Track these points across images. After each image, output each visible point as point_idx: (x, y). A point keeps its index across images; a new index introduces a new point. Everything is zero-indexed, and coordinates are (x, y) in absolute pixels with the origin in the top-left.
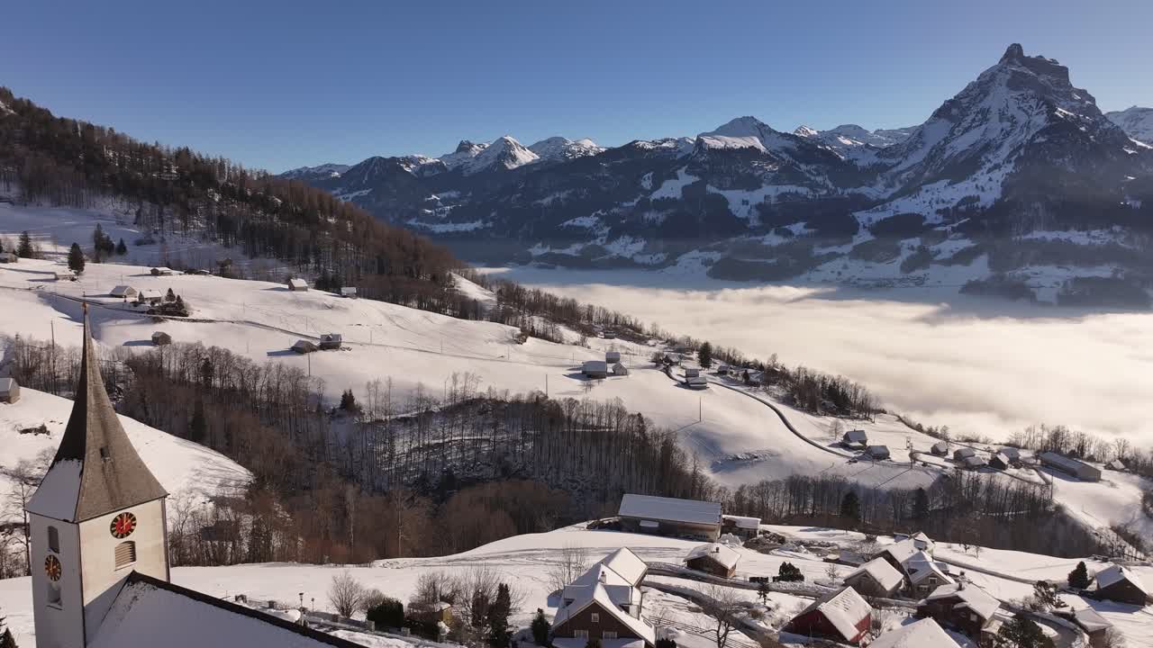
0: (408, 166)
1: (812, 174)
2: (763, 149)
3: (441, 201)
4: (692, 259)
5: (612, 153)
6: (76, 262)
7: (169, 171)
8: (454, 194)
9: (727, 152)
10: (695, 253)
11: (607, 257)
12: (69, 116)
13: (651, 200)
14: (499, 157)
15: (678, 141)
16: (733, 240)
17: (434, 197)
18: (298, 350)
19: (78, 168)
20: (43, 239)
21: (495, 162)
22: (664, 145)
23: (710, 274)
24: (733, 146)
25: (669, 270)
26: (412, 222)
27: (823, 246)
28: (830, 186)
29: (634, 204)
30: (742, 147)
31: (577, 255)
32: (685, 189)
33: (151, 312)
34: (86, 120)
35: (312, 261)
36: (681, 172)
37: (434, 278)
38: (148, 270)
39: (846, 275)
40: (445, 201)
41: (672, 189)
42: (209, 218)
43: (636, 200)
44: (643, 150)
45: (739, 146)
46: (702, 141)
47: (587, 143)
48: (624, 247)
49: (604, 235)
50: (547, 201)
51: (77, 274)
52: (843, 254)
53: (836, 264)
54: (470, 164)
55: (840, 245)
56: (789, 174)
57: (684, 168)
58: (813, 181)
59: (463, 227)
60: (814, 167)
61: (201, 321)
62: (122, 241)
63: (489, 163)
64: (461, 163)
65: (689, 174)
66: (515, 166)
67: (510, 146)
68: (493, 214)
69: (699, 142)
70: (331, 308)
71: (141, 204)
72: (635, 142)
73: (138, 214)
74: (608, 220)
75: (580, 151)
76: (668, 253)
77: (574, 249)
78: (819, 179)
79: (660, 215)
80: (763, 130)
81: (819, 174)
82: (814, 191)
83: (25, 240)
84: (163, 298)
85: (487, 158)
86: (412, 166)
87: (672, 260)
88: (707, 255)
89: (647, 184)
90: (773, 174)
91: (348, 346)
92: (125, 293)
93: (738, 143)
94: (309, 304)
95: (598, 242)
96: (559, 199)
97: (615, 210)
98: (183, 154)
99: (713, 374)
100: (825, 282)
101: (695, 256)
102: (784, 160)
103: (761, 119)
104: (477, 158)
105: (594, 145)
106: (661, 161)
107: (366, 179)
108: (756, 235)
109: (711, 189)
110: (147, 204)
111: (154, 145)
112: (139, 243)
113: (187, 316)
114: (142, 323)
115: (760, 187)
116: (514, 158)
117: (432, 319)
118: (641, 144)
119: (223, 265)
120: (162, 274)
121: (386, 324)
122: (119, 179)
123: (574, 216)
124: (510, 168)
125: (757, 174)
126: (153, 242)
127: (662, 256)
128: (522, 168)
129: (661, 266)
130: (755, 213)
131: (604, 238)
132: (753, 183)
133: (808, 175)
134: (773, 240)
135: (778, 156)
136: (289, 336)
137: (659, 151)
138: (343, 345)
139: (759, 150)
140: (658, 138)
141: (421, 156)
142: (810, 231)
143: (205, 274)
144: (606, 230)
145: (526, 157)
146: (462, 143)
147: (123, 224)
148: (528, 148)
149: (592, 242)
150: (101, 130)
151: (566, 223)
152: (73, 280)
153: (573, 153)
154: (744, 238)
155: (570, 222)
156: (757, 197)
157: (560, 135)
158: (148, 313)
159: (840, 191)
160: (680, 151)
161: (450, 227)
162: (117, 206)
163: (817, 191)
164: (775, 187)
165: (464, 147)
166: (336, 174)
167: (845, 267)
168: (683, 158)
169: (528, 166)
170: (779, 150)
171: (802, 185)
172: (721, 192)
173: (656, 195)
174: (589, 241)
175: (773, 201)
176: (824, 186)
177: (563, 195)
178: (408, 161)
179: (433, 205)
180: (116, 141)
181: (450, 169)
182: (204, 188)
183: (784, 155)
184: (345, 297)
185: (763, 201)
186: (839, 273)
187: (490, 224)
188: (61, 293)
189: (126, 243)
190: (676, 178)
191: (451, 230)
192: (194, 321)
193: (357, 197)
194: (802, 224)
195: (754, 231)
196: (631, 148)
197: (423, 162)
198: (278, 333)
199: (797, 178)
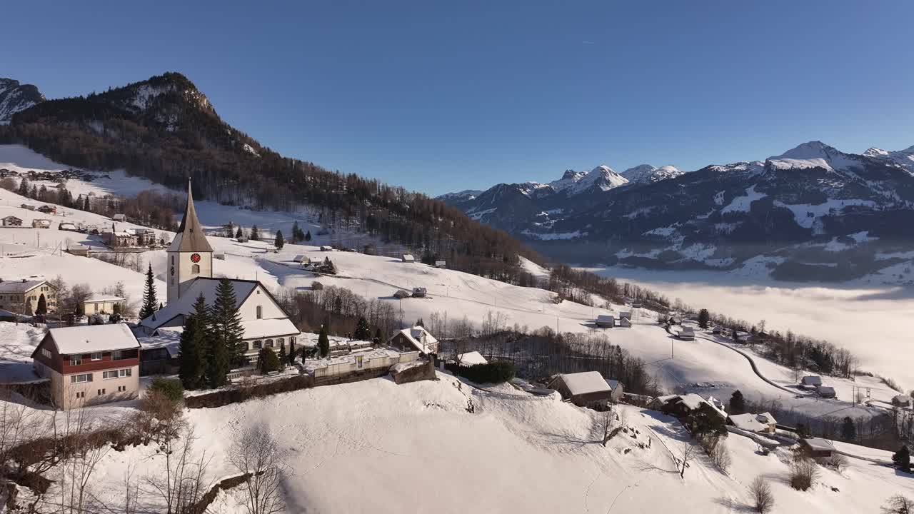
0: (525, 190)
1: (879, 189)
2: (829, 168)
3: (548, 216)
4: (757, 262)
5: (689, 176)
6: (279, 243)
7: (342, 189)
8: (559, 211)
9: (794, 173)
10: (760, 258)
11: (681, 261)
12: (288, 156)
13: (722, 214)
14: (596, 182)
15: (750, 165)
16: (797, 246)
17: (543, 213)
18: (397, 296)
19: (290, 188)
20: (266, 231)
21: (592, 186)
22: (737, 168)
23: (772, 275)
24: (800, 166)
25: (737, 271)
26: (526, 232)
27: (886, 252)
28: (898, 198)
29: (707, 217)
30: (808, 168)
31: (656, 258)
32: (753, 204)
33: (314, 270)
34: (298, 158)
35: (424, 246)
36: (750, 190)
37: (505, 260)
38: (319, 248)
39: (907, 279)
40: (552, 217)
41: (741, 204)
42: (363, 218)
43: (709, 214)
44: (717, 172)
45: (805, 167)
46: (771, 163)
47: (670, 169)
48: (696, 252)
49: (680, 242)
50: (633, 215)
51: (278, 249)
52: (907, 260)
53: (898, 269)
54: (572, 188)
55: (903, 251)
56: (855, 189)
57: (753, 187)
58: (879, 195)
59: (563, 236)
60: (881, 183)
61: (343, 277)
62: (309, 232)
63: (588, 186)
64: (566, 187)
65: (757, 192)
66: (608, 189)
67: (605, 173)
68: (588, 226)
69: (768, 164)
70: (426, 273)
71: (323, 209)
72: (710, 166)
73: (321, 215)
74: (681, 230)
75: (664, 175)
76: (736, 259)
77: (653, 254)
78: (887, 194)
79: (729, 226)
80: (829, 153)
81: (885, 189)
82: (880, 204)
83: (255, 230)
84: (322, 263)
85: (585, 183)
86: (528, 190)
87: (739, 264)
88: (770, 259)
89: (719, 200)
90: (839, 190)
91: (430, 296)
92: (302, 260)
93: (804, 164)
94: (412, 270)
95: (674, 248)
96: (643, 213)
97: (690, 222)
98: (353, 177)
99: (709, 333)
100: (886, 284)
101: (760, 260)
102: (850, 177)
103: (827, 142)
104: (579, 183)
105: (677, 171)
106: (734, 181)
107: (494, 200)
108: (819, 242)
109: (778, 204)
110: (326, 211)
111: (335, 173)
112: (319, 234)
113: (335, 274)
114: (307, 277)
115: (826, 201)
116: (608, 182)
117: (497, 285)
118: (716, 168)
119: (366, 247)
120: (327, 250)
121: (461, 285)
122: (312, 194)
123: (654, 227)
124: (604, 190)
125: (822, 190)
126: (327, 233)
127: (731, 260)
128: (613, 190)
129: (728, 268)
130: (820, 224)
131: (680, 245)
132: (819, 199)
133: (875, 190)
134: (835, 246)
135: (844, 174)
136: (393, 288)
137: (732, 173)
138: (427, 296)
139: (825, 170)
140: (731, 162)
141: (535, 182)
142: (873, 239)
143: (353, 251)
144: (682, 238)
145: (617, 181)
146: (567, 172)
147: (311, 222)
148: (620, 174)
149: (669, 248)
150: (306, 164)
151: (648, 233)
152: (276, 252)
153: (658, 177)
154: (807, 245)
155: (651, 232)
156: (823, 209)
157: (647, 163)
158: (312, 271)
159: (908, 203)
160: (751, 173)
161: (554, 236)
162: (310, 211)
163: (884, 205)
164: (841, 201)
165: (569, 175)
166: (473, 197)
167: (907, 271)
168: (752, 178)
169: (619, 188)
170: (846, 169)
171: (868, 199)
172: (788, 206)
173: (727, 209)
174: (667, 247)
175: (838, 214)
176: (891, 200)
177: (646, 211)
178: (525, 186)
179: (542, 219)
180: (313, 170)
181: (557, 192)
182: (361, 199)
183: (850, 174)
184: (437, 267)
185: (828, 213)
186: (901, 277)
187: (586, 234)
188: (268, 259)
189: (311, 234)
190: (746, 195)
191: (554, 238)
192: (339, 277)
193: (485, 214)
194: (865, 233)
195: (819, 239)
196: (707, 172)
197: (536, 187)
198: (389, 287)
199: (864, 193)
